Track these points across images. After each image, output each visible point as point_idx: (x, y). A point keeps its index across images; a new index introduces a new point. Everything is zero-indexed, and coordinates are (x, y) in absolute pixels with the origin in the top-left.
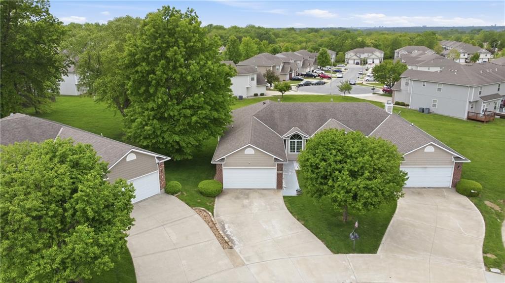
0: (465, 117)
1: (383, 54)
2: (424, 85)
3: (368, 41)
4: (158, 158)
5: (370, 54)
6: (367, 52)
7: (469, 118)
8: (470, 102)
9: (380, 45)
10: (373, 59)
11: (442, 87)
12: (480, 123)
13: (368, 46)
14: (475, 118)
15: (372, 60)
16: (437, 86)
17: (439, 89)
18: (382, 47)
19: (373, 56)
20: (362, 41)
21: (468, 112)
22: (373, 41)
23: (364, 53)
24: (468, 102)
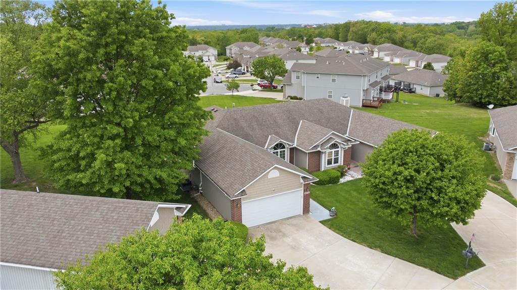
0: (361, 105)
1: (217, 51)
2: (318, 77)
3: (199, 39)
4: (177, 209)
5: (204, 52)
6: (200, 50)
7: (363, 106)
8: (363, 90)
9: (210, 42)
10: (209, 56)
11: (336, 78)
12: (374, 109)
13: (200, 44)
14: (369, 105)
15: (207, 58)
16: (331, 77)
17: (334, 80)
18: (212, 44)
19: (208, 54)
20: (193, 39)
21: (363, 100)
22: (203, 38)
23: (198, 51)
24: (362, 90)
